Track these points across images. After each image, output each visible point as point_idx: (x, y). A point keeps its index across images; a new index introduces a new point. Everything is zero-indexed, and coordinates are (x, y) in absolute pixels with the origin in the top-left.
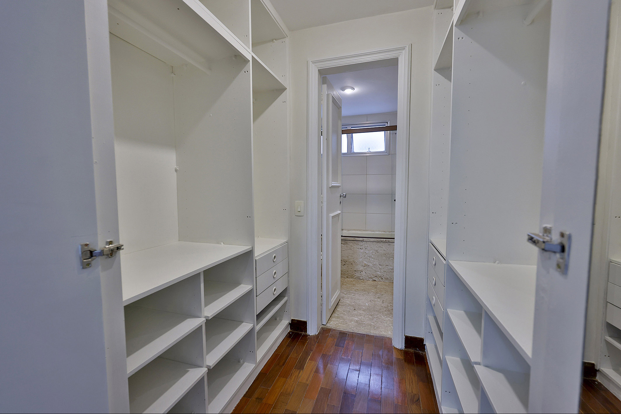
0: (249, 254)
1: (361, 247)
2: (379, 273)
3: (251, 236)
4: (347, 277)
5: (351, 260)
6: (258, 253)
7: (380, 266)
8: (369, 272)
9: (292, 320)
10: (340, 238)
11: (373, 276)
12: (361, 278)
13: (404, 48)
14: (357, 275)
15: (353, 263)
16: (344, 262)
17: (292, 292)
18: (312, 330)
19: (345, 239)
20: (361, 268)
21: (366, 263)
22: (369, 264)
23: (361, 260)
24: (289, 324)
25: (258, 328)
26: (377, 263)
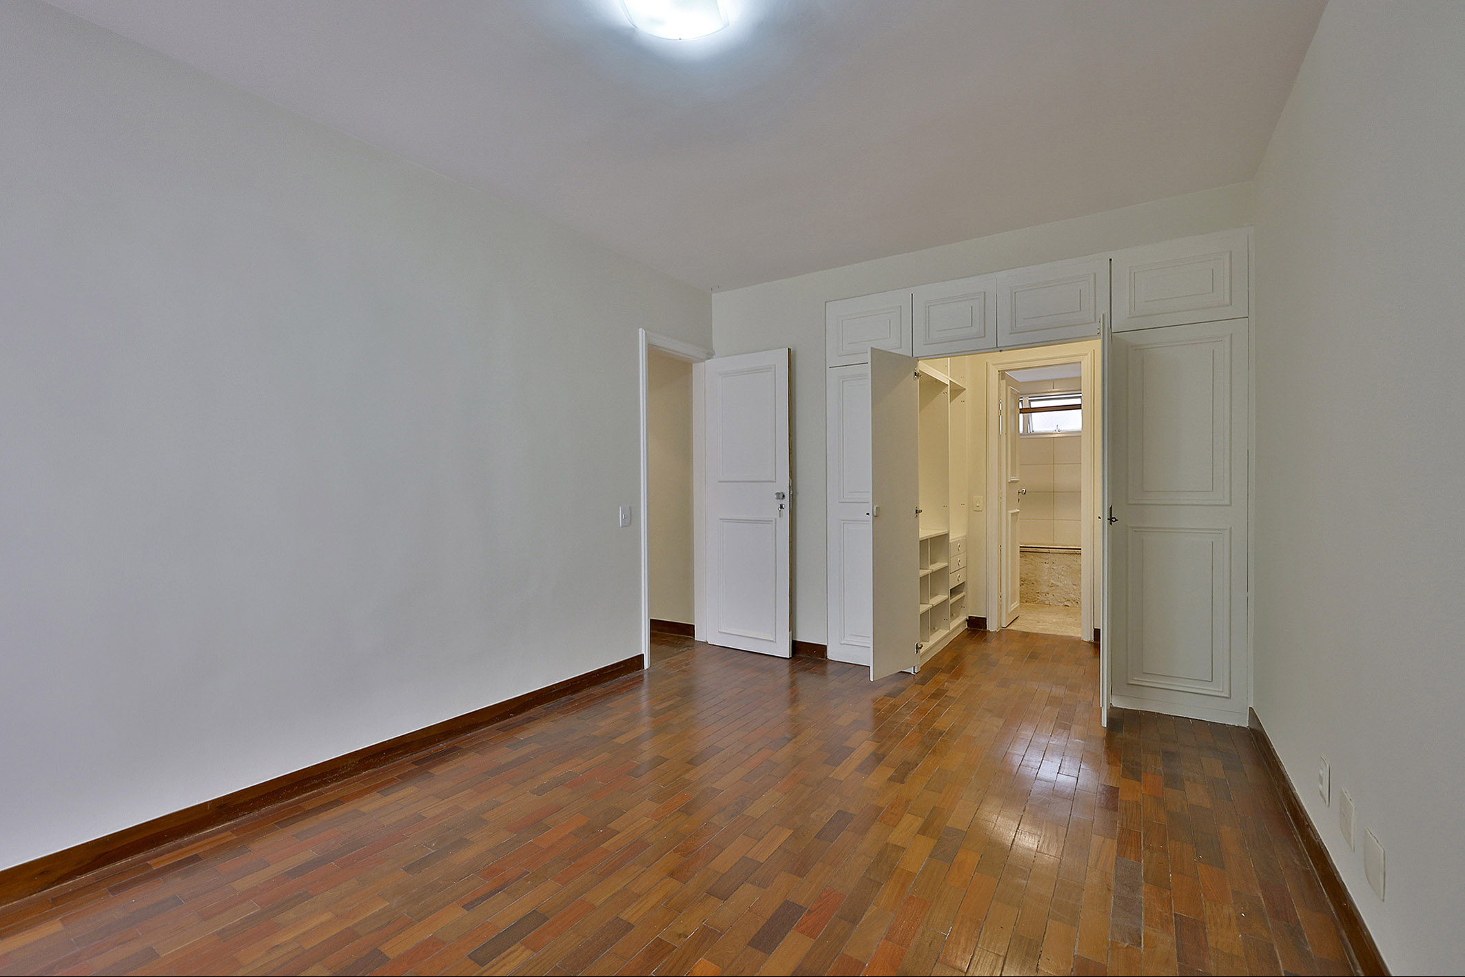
0: (945, 536)
1: (1047, 561)
2: (1072, 595)
3: (947, 522)
4: (1026, 601)
5: (1032, 579)
6: (953, 537)
7: (1074, 587)
8: (1059, 595)
9: (970, 617)
10: (1019, 549)
11: (1063, 600)
12: (1047, 602)
13: (1086, 354)
14: (1041, 598)
15: (1035, 583)
16: (1023, 581)
17: (969, 587)
18: (992, 626)
19: (1024, 551)
20: (1046, 589)
21: (1054, 582)
22: (1058, 584)
23: (1046, 578)
24: (967, 620)
25: (951, 601)
26: (1070, 583)
